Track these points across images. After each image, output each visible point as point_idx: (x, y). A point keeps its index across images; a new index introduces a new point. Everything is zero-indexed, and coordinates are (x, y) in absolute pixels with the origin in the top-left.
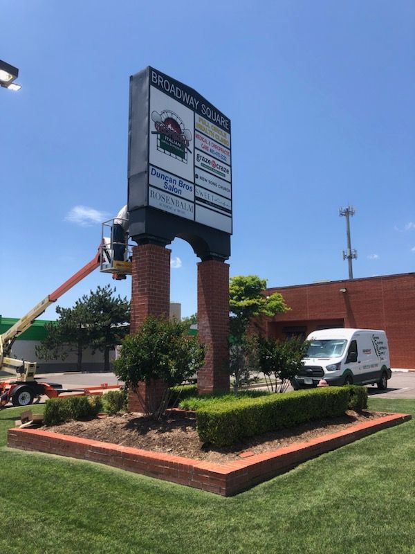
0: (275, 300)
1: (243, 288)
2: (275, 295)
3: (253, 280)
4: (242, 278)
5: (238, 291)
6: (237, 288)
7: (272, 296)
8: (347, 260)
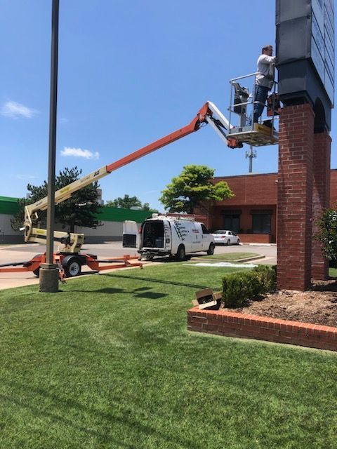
0: (222, 187)
1: (196, 176)
2: (222, 183)
3: (204, 169)
4: (195, 167)
5: (192, 178)
6: (191, 175)
7: (219, 184)
8: (248, 159)
